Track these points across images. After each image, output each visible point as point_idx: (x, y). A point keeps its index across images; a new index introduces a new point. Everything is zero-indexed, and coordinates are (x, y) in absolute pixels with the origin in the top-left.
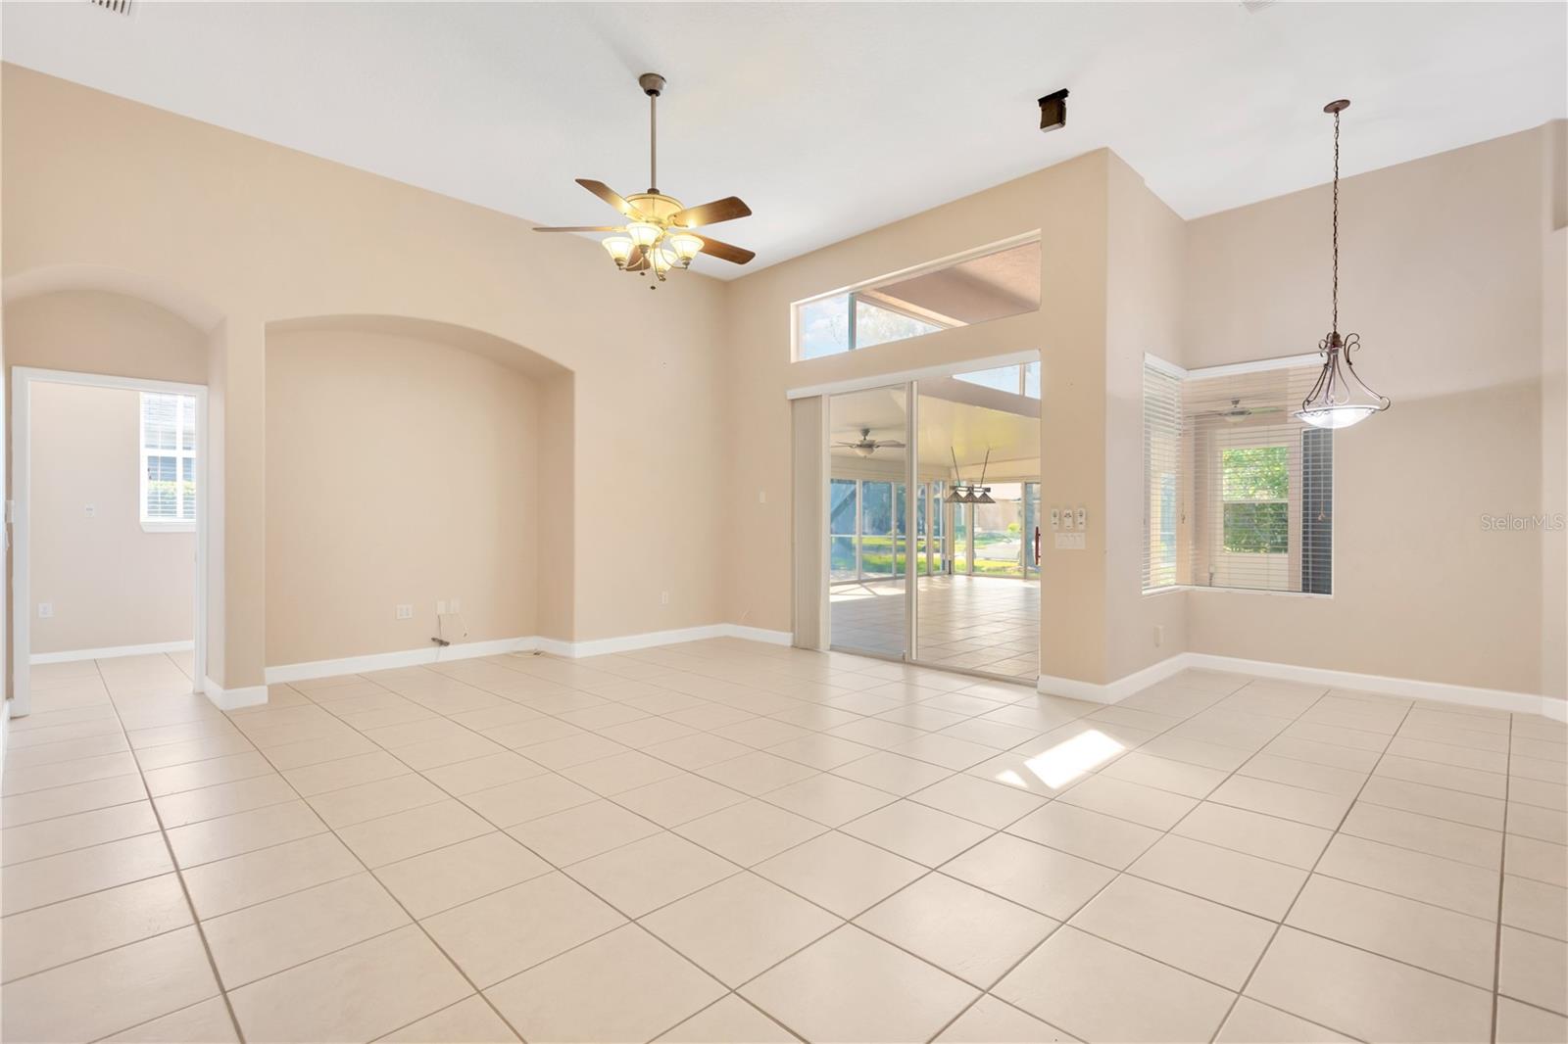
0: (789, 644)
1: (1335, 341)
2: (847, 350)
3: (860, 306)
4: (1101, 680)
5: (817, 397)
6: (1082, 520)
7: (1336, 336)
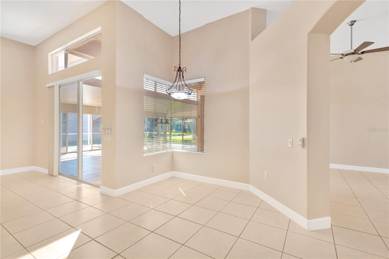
0: (47, 173)
1: (180, 69)
2: (64, 69)
3: (69, 55)
4: (115, 189)
5: (53, 86)
6: (109, 130)
7: (180, 68)
